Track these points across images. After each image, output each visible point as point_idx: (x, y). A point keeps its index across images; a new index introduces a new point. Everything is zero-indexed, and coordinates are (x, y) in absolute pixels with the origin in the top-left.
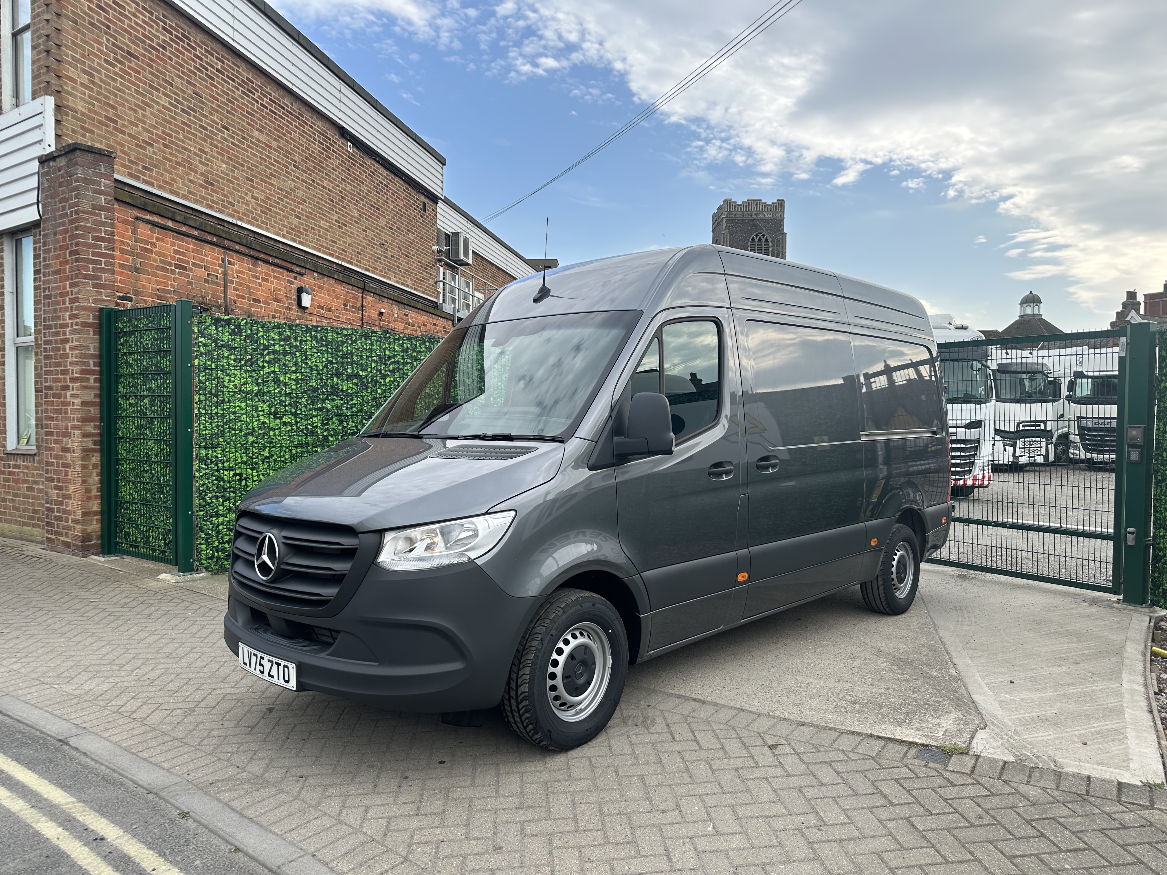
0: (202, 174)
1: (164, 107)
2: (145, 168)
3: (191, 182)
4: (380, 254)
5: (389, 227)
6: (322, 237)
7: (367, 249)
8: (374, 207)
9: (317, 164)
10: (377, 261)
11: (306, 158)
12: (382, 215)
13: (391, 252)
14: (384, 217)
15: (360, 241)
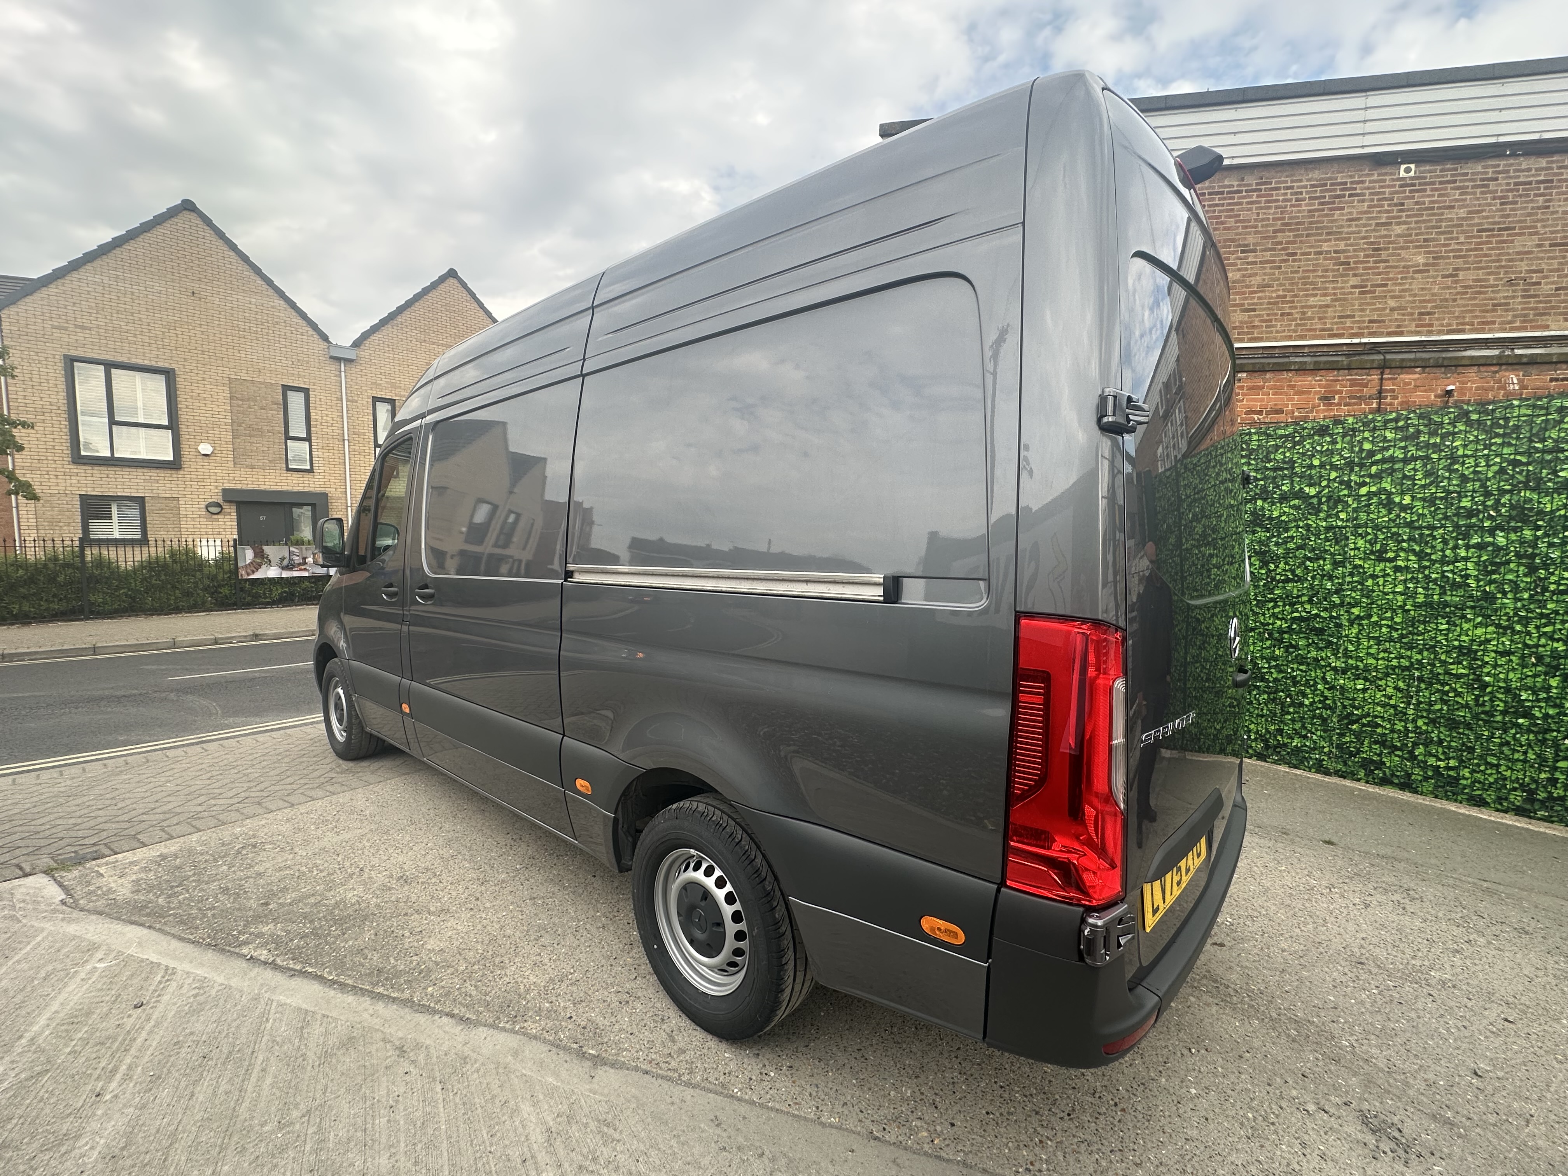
4: (1505, 298)
5: (1551, 245)
6: (1312, 318)
7: (1455, 300)
8: (1493, 230)
9: (1306, 229)
10: (1493, 311)
11: (1275, 231)
12: (1523, 234)
13: (1553, 283)
14: (1531, 234)
15: (1433, 295)
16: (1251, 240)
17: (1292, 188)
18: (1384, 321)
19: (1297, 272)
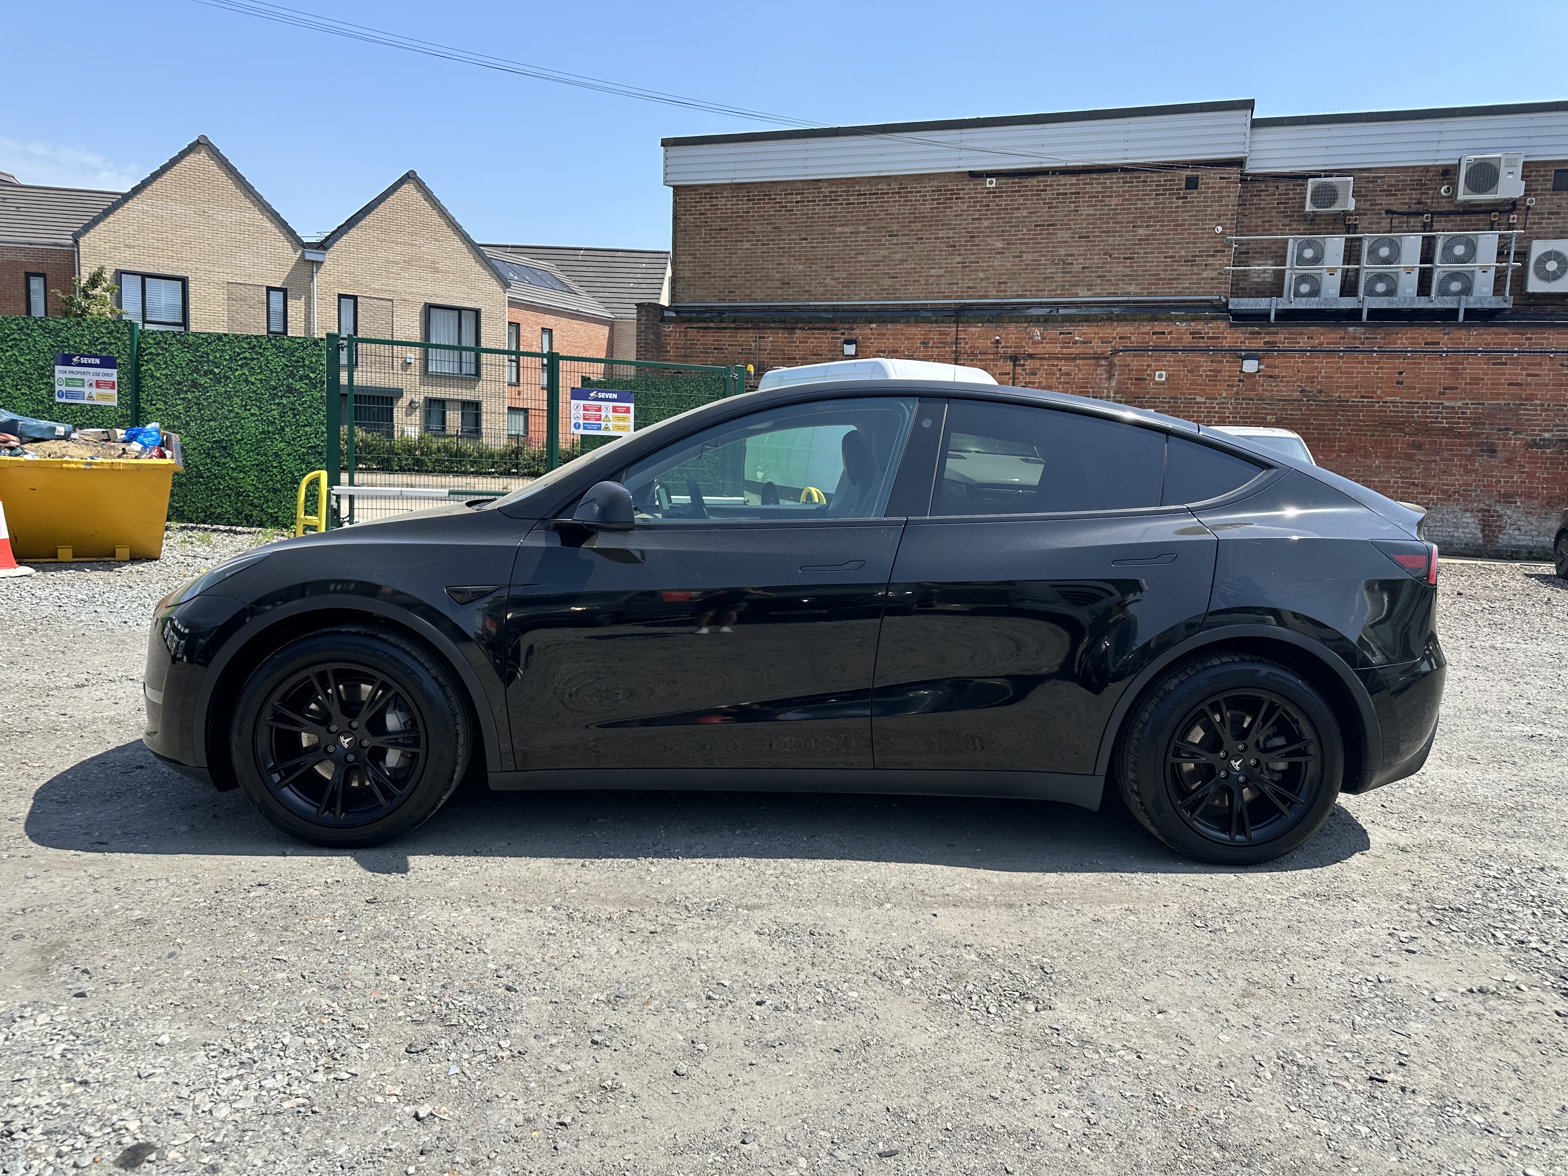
0: (778, 280)
1: (746, 249)
2: (729, 292)
3: (768, 288)
4: (1052, 273)
5: (1079, 237)
6: (931, 284)
7: (1020, 274)
8: (1044, 225)
9: (928, 221)
10: (1044, 282)
11: (910, 222)
12: (1063, 229)
13: (1081, 263)
14: (1067, 229)
15: (1007, 270)
16: (895, 227)
17: (920, 192)
18: (976, 288)
19: (923, 251)
